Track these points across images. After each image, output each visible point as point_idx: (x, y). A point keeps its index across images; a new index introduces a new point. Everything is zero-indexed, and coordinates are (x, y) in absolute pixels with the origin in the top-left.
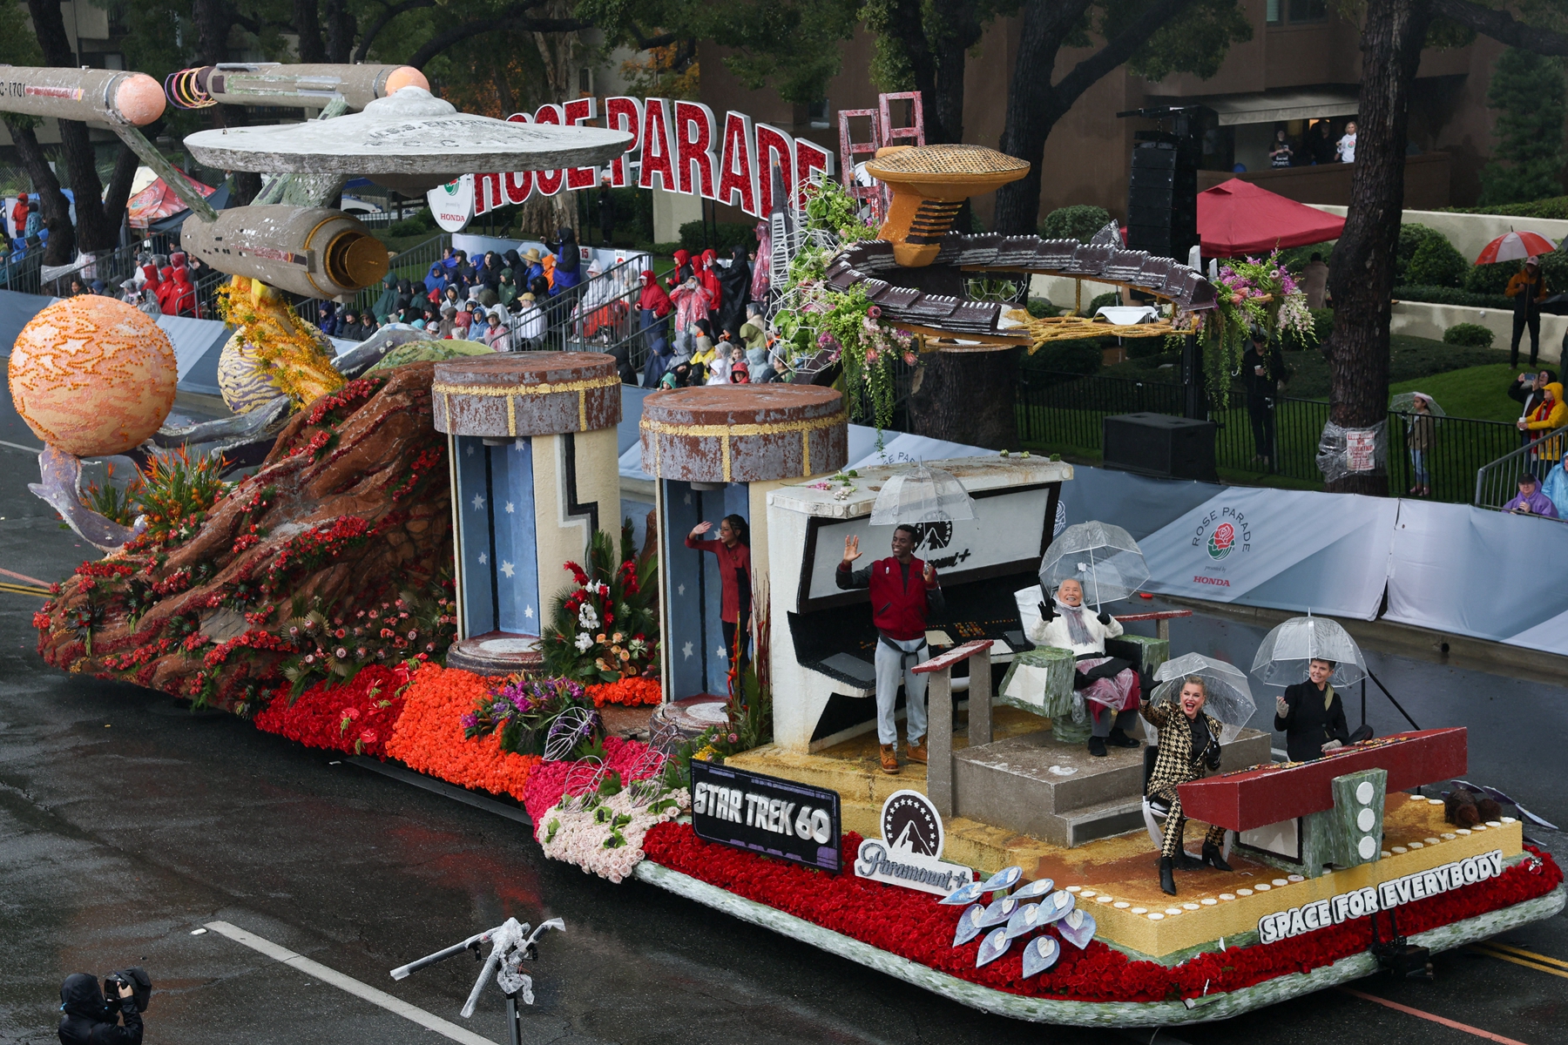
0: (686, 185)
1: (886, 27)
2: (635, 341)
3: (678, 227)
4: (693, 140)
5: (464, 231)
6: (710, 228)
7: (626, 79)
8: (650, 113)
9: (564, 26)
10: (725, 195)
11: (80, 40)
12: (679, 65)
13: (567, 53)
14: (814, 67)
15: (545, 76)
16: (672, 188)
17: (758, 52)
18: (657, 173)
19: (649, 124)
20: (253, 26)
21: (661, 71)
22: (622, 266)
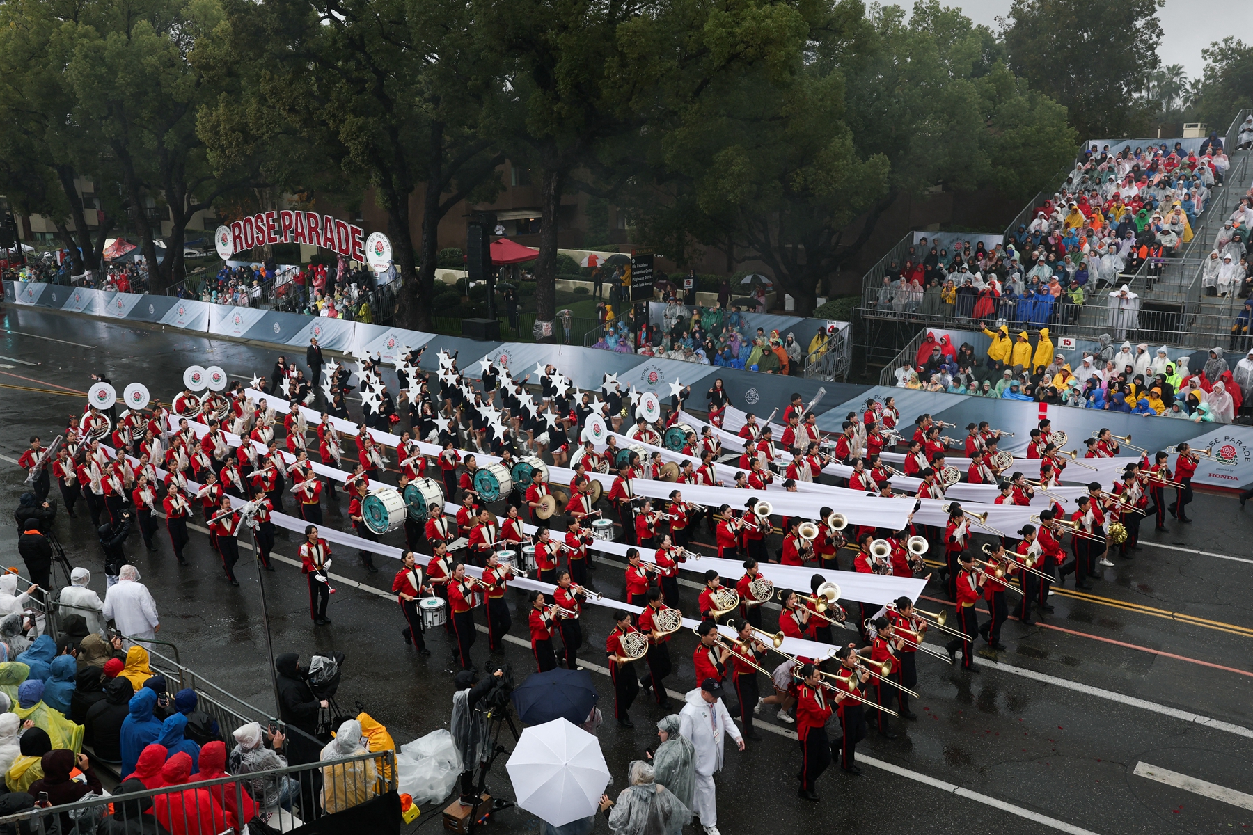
0: (311, 241)
1: (380, 186)
2: (295, 297)
3: (309, 257)
4: (313, 226)
5: (230, 259)
6: (320, 256)
7: (288, 205)
8: (297, 216)
10: (325, 245)
11: (83, 193)
12: (308, 200)
16: (306, 243)
18: (300, 238)
19: (297, 220)
20: (148, 187)
22: (288, 271)
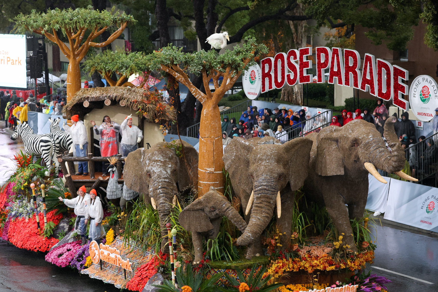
0: (347, 83)
1: (431, 21)
3: (344, 100)
4: (351, 65)
5: (257, 99)
6: (356, 101)
7: (326, 40)
8: (334, 54)
9: (302, 18)
10: (363, 87)
12: (347, 34)
13: (302, 29)
14: (402, 36)
15: (293, 38)
16: (342, 84)
17: (379, 30)
18: (336, 78)
19: (333, 58)
21: (340, 37)
